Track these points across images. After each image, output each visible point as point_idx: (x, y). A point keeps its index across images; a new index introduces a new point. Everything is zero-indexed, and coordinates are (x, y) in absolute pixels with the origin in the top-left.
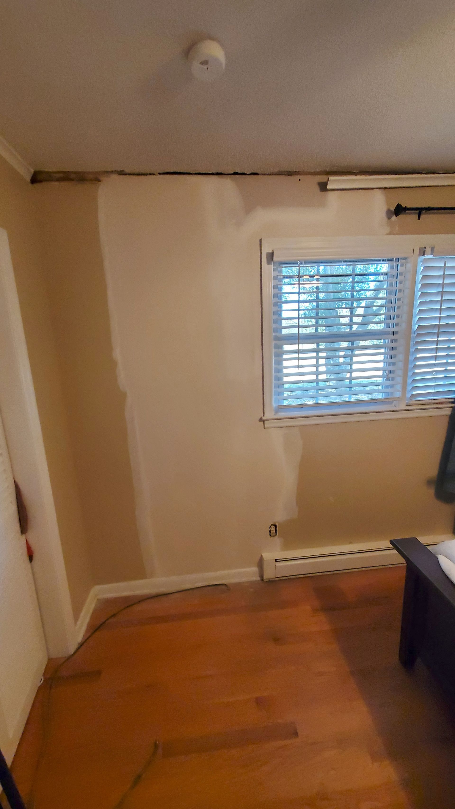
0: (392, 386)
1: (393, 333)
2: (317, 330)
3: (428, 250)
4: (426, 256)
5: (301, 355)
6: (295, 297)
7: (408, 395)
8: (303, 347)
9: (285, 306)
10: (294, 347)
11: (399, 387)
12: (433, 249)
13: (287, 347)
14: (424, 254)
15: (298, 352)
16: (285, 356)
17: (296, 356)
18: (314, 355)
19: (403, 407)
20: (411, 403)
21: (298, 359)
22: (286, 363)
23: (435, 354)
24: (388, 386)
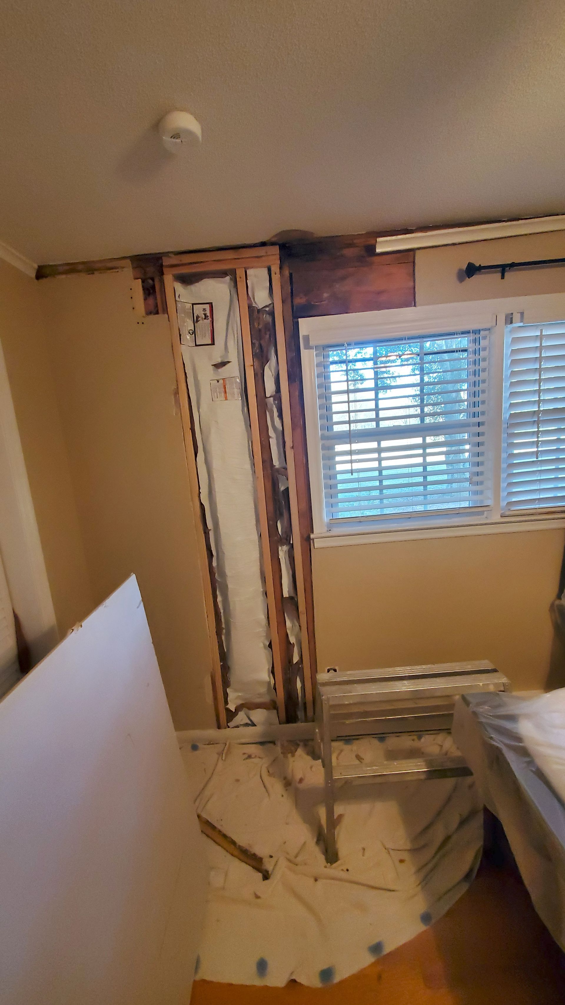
0: (481, 492)
1: (479, 424)
2: (378, 425)
3: (517, 317)
4: (515, 325)
5: (355, 457)
6: (343, 387)
7: (504, 504)
8: (356, 446)
9: (335, 398)
10: (345, 447)
11: (489, 494)
12: (522, 314)
13: (339, 448)
14: (511, 323)
15: (351, 453)
16: (338, 459)
17: (348, 458)
18: (375, 455)
19: (497, 519)
20: (508, 513)
21: (351, 462)
22: (339, 467)
23: (535, 450)
24: (476, 493)
